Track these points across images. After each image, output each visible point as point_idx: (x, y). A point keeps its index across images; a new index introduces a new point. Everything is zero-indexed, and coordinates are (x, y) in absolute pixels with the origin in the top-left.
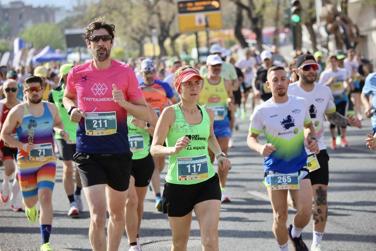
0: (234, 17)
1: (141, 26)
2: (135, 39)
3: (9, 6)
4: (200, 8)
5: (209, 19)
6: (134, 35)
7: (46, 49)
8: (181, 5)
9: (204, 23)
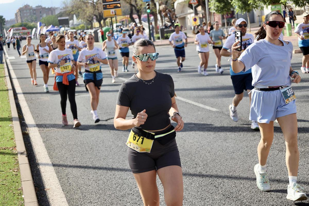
0: (129, 10)
1: (90, 14)
2: (88, 20)
3: (36, 8)
4: (112, 7)
5: (116, 11)
7: (51, 26)
8: (104, 6)
9: (114, 13)
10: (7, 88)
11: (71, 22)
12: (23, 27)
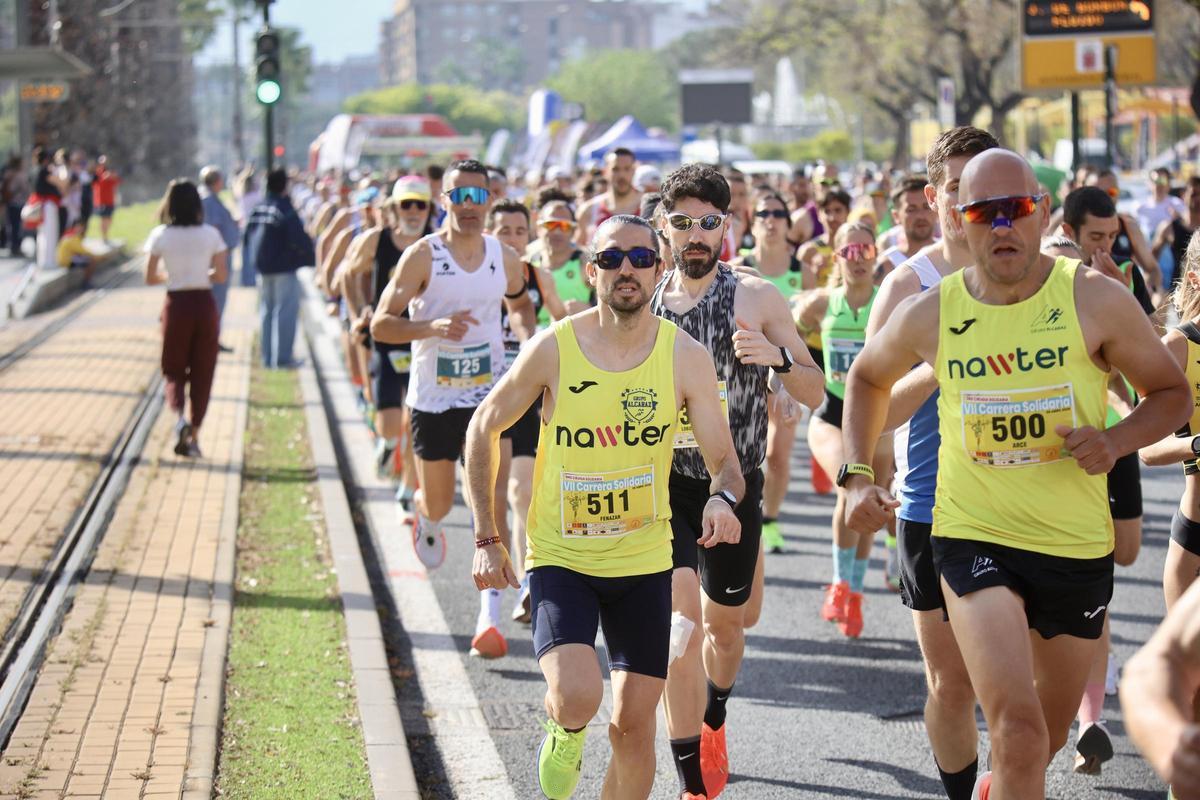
1: (906, 68)
4: (1090, 21)
5: (1114, 53)
6: (884, 95)
7: (622, 126)
8: (1032, 10)
9: (1100, 66)
11: (761, 103)
12: (431, 117)
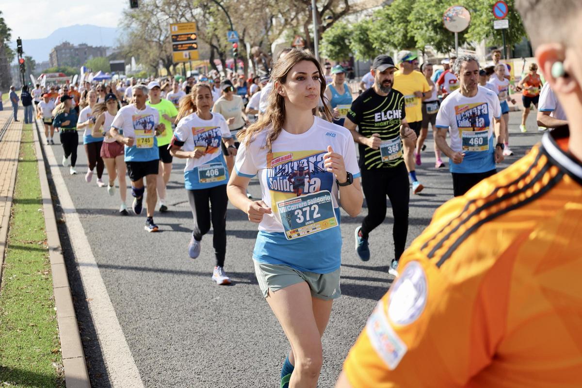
0: (209, 53)
1: (155, 58)
3: (78, 47)
4: (185, 48)
5: (190, 54)
7: (100, 72)
8: (175, 46)
9: (188, 57)
10: (36, 157)
11: (127, 67)
12: (61, 73)
